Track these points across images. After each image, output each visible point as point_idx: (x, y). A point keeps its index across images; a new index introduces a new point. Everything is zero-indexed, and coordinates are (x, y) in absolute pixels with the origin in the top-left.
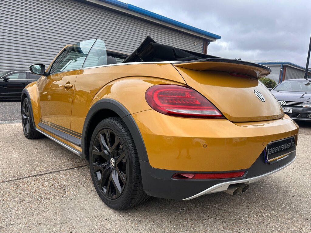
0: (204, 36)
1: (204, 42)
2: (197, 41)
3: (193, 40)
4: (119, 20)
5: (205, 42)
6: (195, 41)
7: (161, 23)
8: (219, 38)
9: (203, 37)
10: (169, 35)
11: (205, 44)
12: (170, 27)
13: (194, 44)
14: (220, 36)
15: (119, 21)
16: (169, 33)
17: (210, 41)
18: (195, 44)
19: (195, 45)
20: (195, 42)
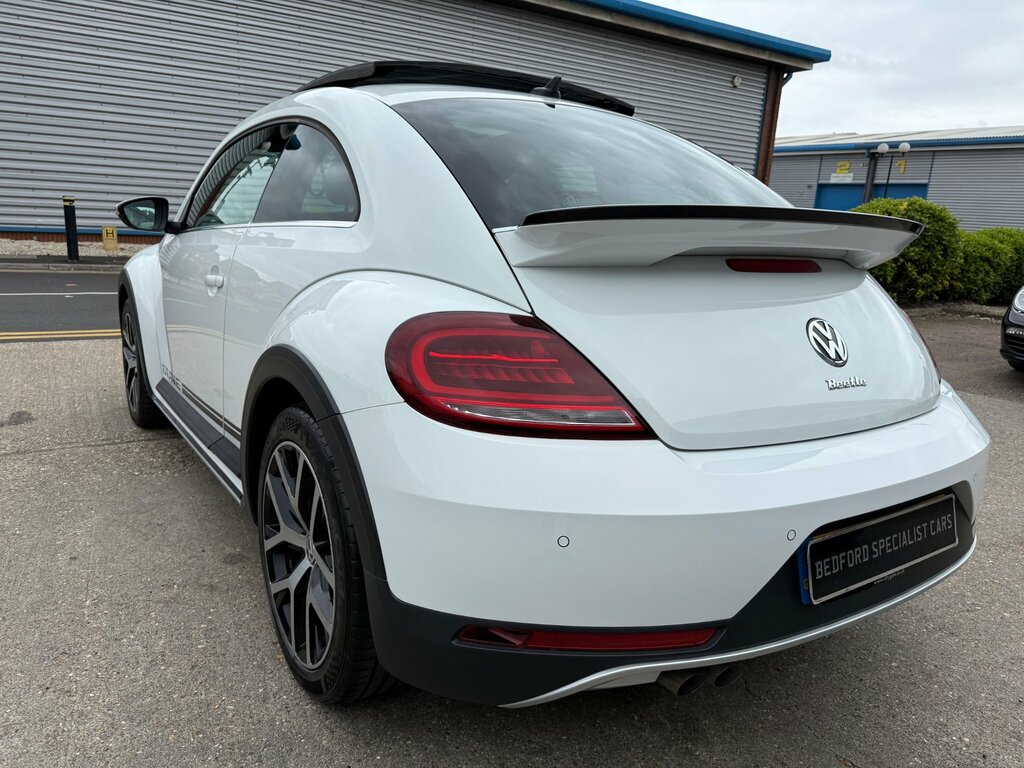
0: (767, 53)
1: (768, 73)
2: (740, 73)
3: (728, 70)
4: (475, 18)
5: (773, 75)
6: (737, 72)
7: (612, 18)
8: (823, 56)
9: (765, 57)
10: (644, 58)
11: (772, 82)
12: (645, 32)
13: (732, 82)
14: (830, 52)
15: (474, 21)
16: (644, 51)
17: (791, 70)
18: (738, 81)
19: (735, 87)
20: (734, 77)
